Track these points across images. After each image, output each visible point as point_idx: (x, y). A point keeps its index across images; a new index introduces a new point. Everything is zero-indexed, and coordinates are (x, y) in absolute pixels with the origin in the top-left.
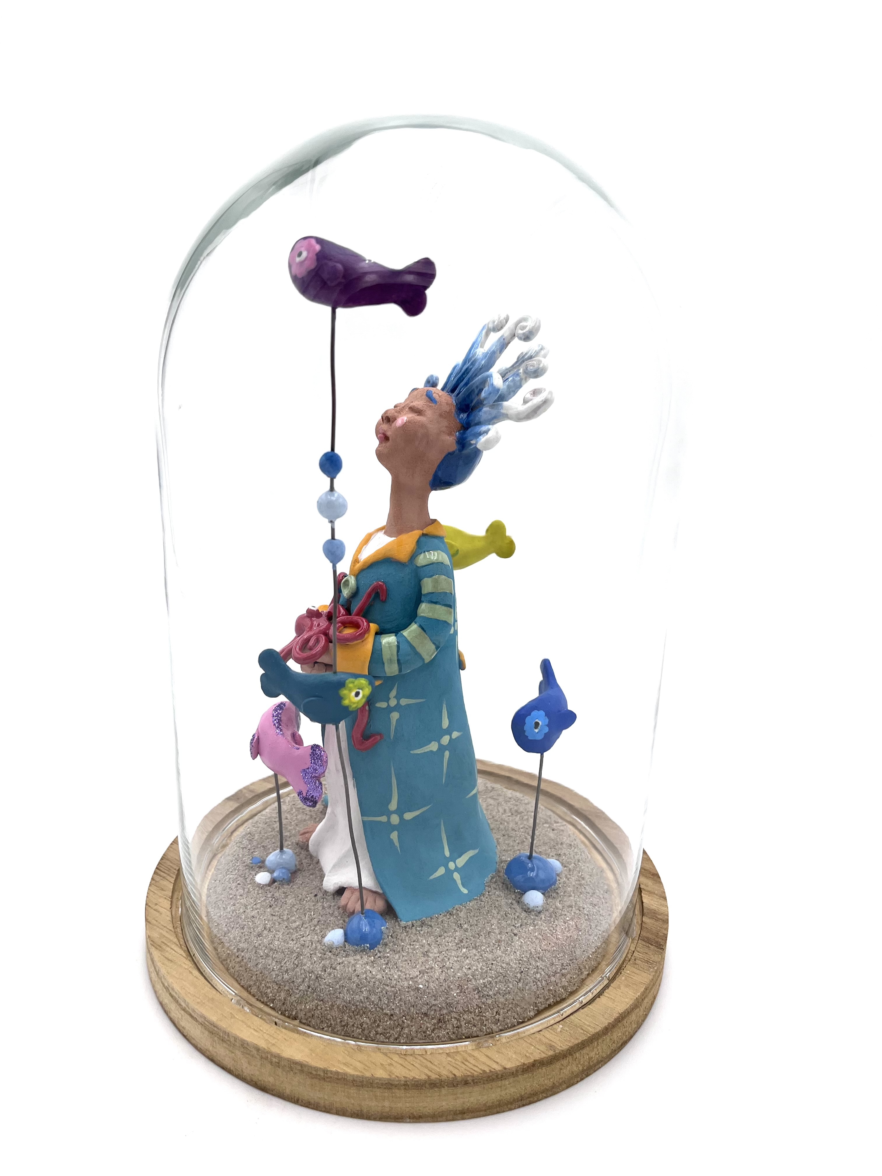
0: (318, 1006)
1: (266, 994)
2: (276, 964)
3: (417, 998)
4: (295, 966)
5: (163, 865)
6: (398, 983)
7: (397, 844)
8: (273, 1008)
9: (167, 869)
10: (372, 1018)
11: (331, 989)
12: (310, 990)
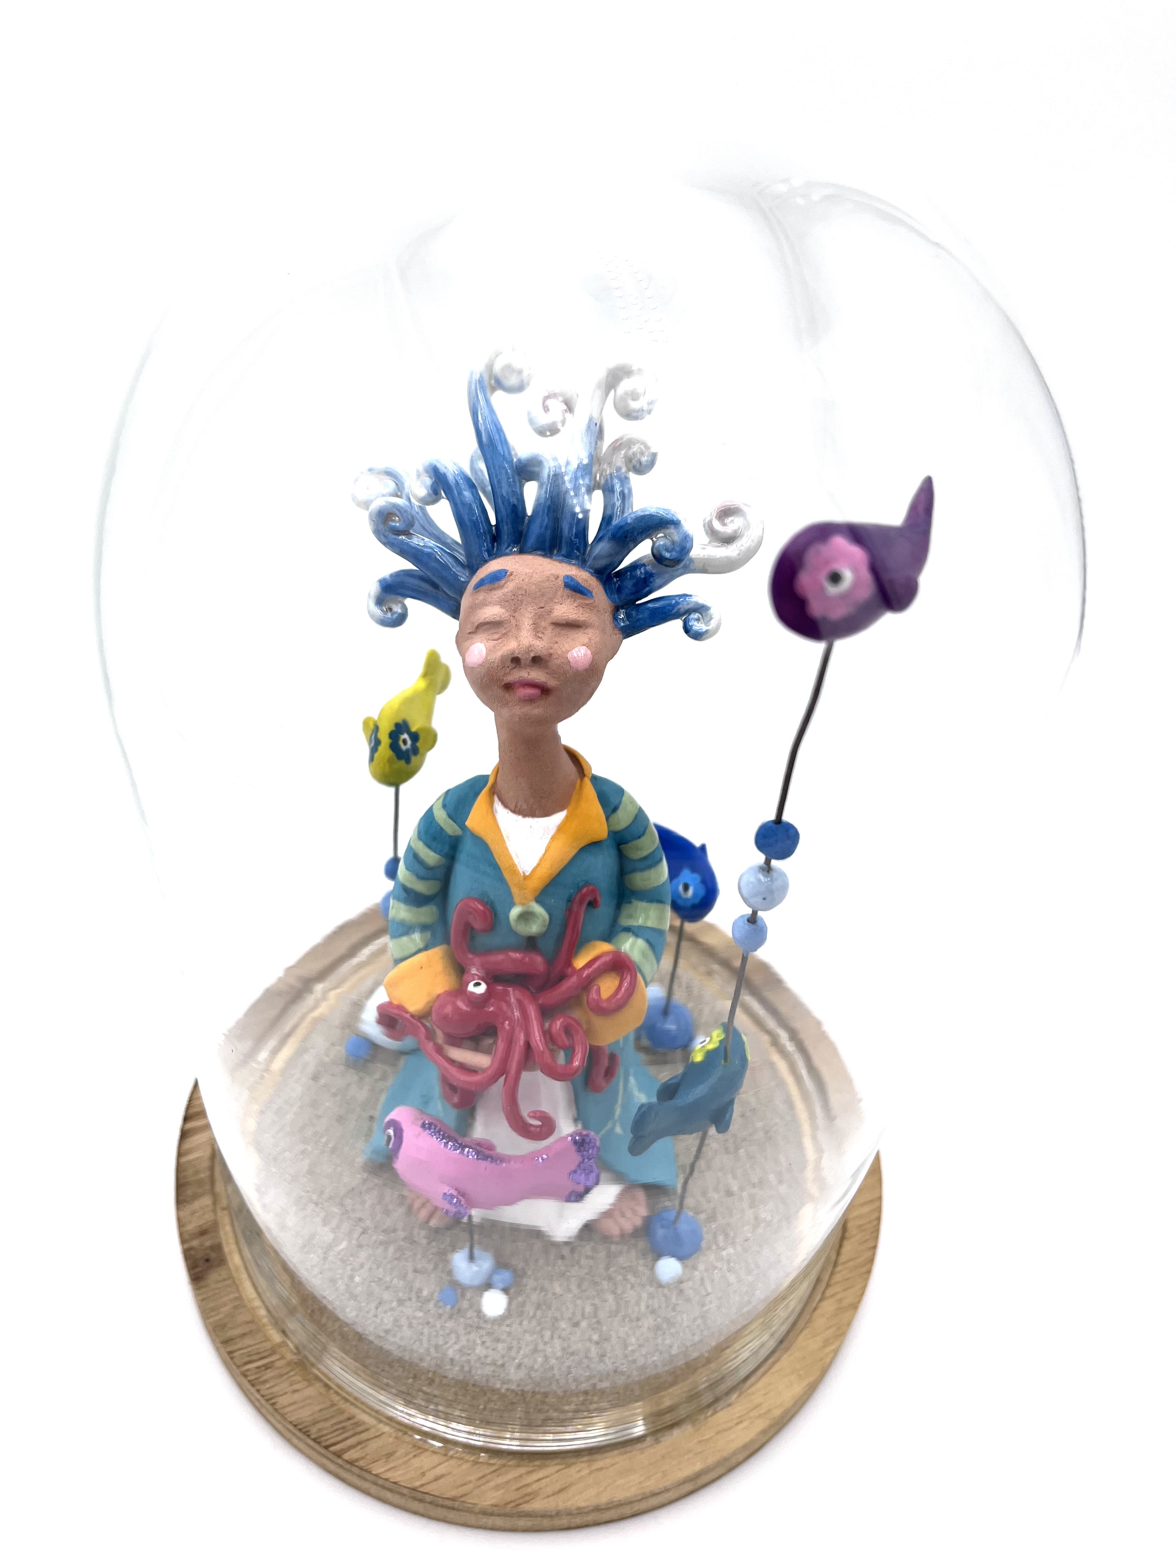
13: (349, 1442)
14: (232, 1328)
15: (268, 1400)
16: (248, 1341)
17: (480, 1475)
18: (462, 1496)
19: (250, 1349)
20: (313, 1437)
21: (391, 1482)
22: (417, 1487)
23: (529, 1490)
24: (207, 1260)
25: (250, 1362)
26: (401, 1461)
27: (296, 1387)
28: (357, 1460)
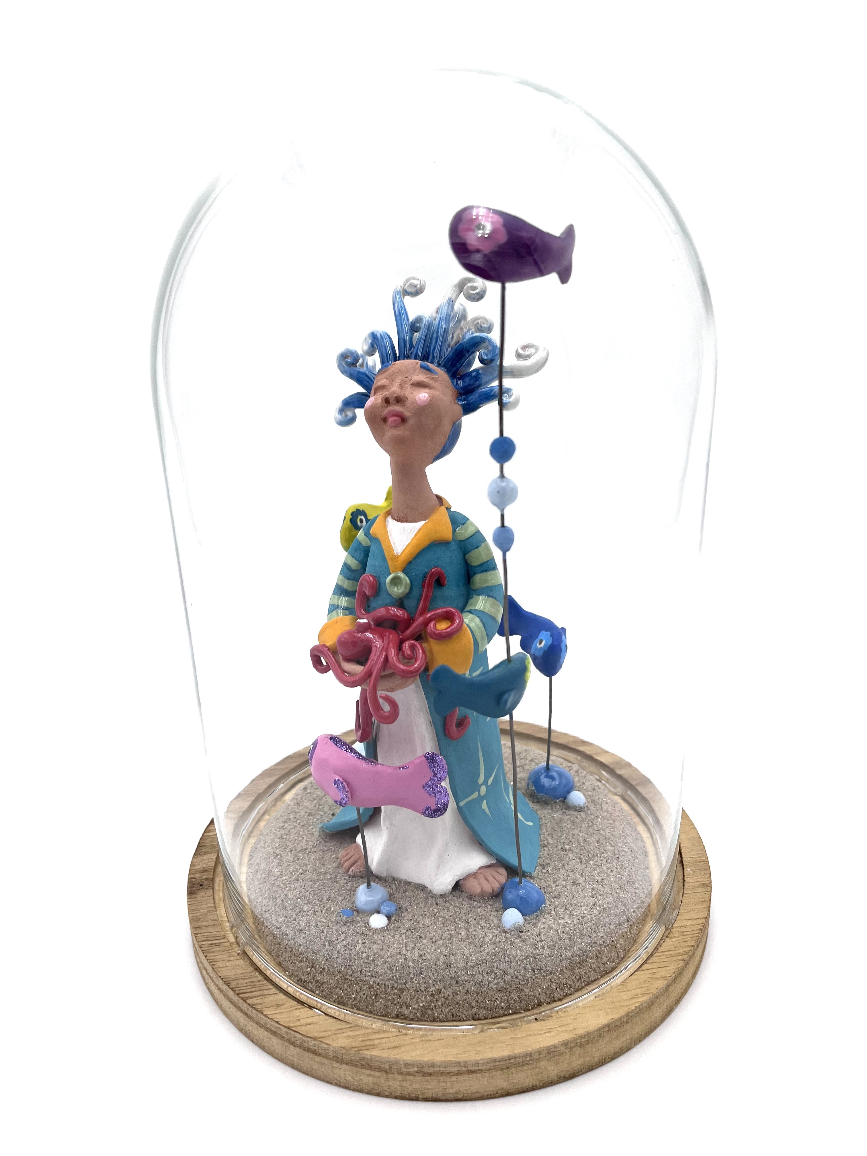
0: (551, 980)
1: (497, 1007)
2: (488, 976)
3: (608, 916)
4: (510, 963)
5: (241, 987)
6: (592, 916)
7: (488, 812)
8: (514, 1013)
9: (251, 987)
10: (595, 956)
11: (552, 958)
12: (536, 972)
13: (254, 994)
14: (202, 921)
15: (209, 962)
16: (210, 929)
17: (340, 1027)
18: (320, 1038)
19: (209, 934)
20: (231, 987)
21: (274, 1021)
22: (291, 1027)
23: (371, 1043)
24: (201, 885)
25: (207, 940)
26: (286, 1010)
27: (232, 958)
28: (256, 1005)
